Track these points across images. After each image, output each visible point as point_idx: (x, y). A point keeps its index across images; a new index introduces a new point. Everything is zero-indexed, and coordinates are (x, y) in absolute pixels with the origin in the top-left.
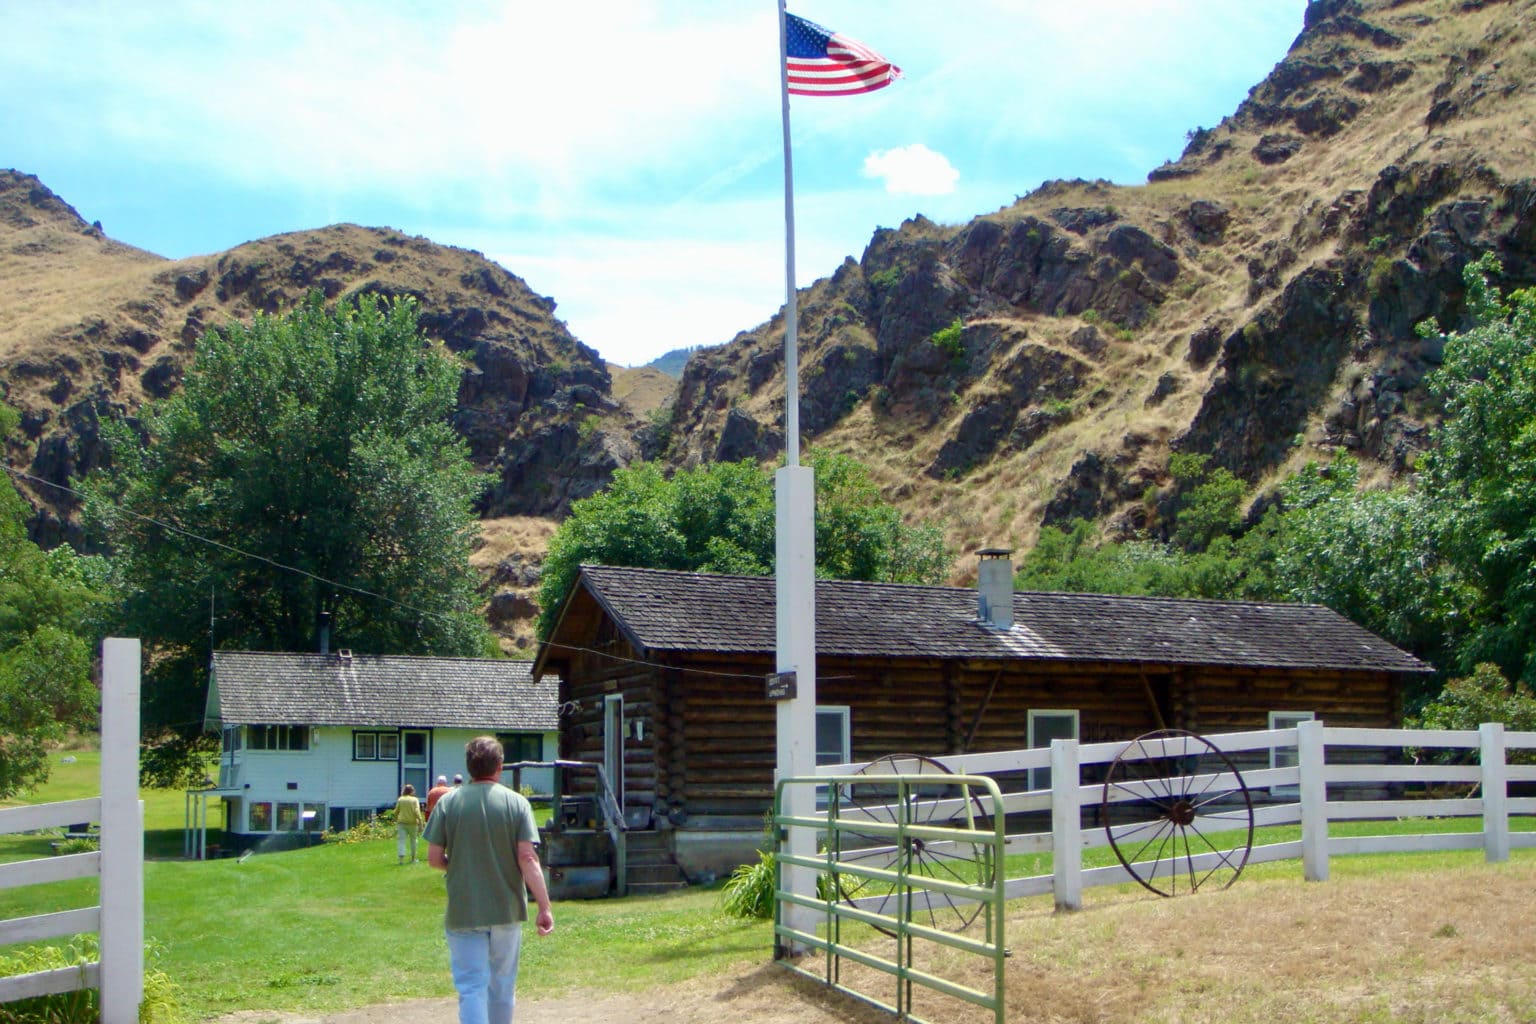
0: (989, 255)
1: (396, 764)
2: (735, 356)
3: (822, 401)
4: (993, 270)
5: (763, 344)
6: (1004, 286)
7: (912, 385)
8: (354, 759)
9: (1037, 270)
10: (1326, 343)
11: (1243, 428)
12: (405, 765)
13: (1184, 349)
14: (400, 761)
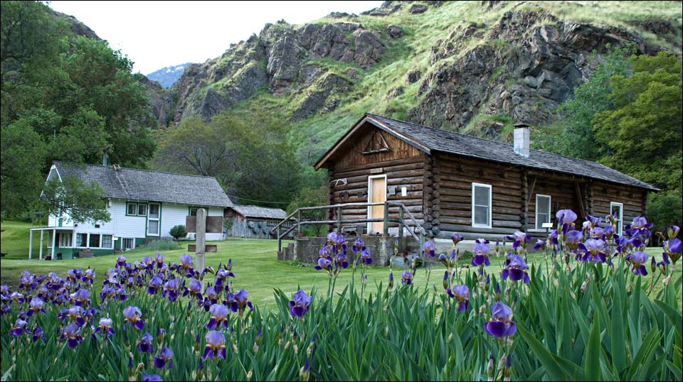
0: (313, 37)
1: (145, 218)
2: (207, 68)
3: (244, 89)
4: (314, 44)
5: (218, 63)
6: (319, 50)
7: (282, 86)
8: (126, 215)
9: (332, 45)
10: (481, 77)
11: (445, 107)
12: (149, 219)
13: (406, 77)
14: (147, 217)
